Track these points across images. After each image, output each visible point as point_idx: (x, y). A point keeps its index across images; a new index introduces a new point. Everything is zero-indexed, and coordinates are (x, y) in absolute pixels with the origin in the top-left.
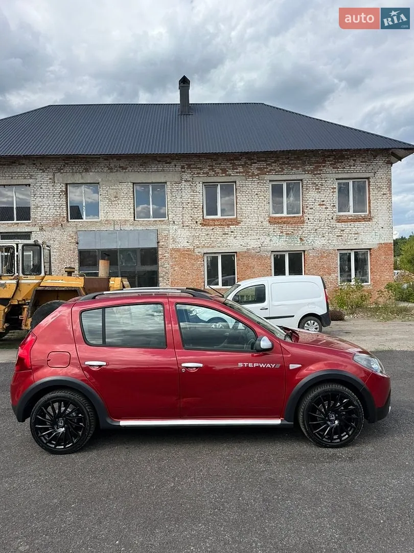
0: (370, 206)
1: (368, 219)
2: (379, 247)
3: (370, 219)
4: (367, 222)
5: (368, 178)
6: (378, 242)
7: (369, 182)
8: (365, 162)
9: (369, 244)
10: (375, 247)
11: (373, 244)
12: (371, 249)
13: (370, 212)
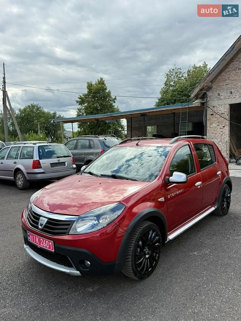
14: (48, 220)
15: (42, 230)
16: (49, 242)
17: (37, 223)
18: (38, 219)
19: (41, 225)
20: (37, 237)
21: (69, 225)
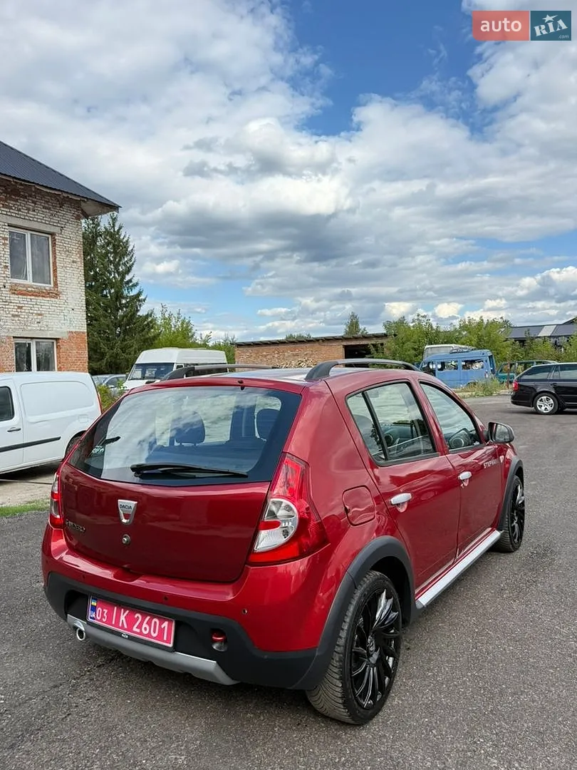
0: (55, 276)
1: (54, 294)
2: (70, 338)
3: (57, 295)
4: (52, 299)
5: (52, 234)
6: (68, 330)
7: (54, 240)
8: (49, 209)
9: (56, 331)
10: (66, 336)
11: (62, 333)
12: (59, 339)
13: (56, 284)
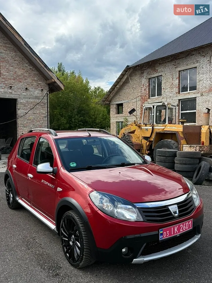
14: (178, 205)
15: (179, 216)
16: (189, 222)
17: (171, 214)
18: (169, 210)
19: (175, 213)
20: (175, 227)
21: (191, 201)
